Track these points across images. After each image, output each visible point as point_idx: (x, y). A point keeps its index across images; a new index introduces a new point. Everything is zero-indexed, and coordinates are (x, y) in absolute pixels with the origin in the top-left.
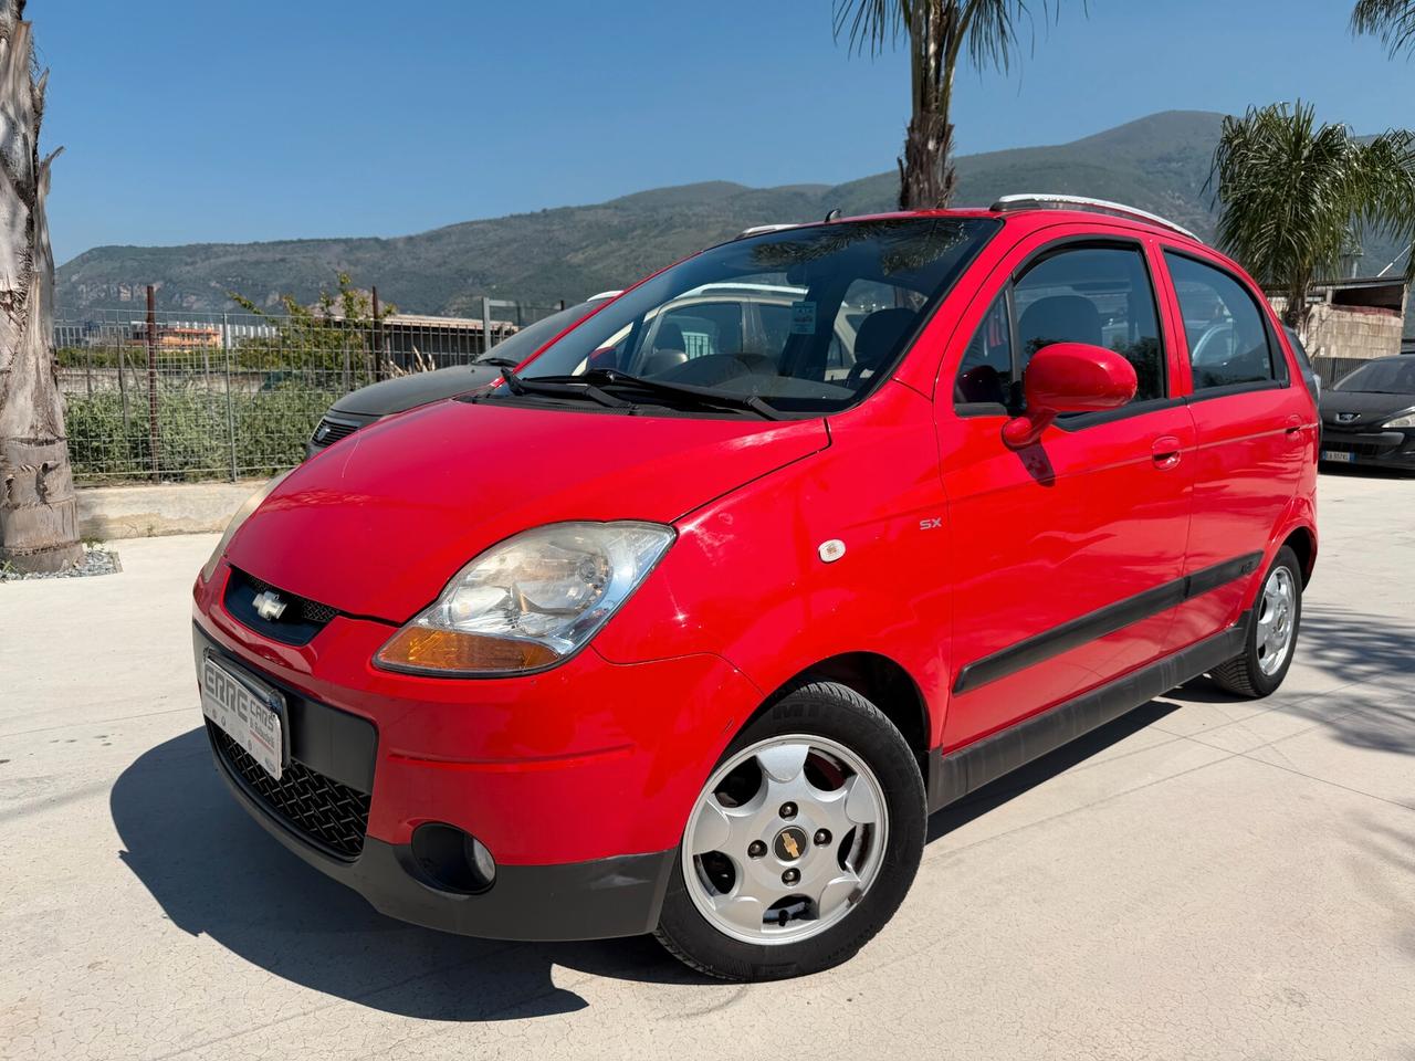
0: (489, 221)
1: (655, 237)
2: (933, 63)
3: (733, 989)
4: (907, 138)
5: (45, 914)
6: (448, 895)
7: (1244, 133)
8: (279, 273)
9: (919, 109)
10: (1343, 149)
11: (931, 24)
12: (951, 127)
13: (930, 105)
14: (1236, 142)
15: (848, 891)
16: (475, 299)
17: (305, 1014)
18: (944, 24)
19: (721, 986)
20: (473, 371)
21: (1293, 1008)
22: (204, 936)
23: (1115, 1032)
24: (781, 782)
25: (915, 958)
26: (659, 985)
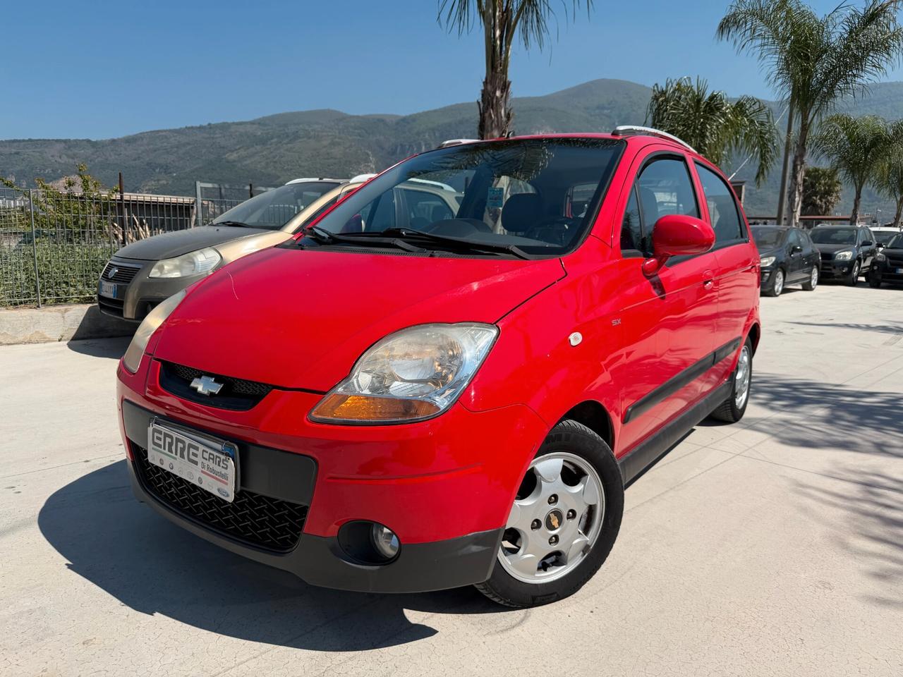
0: (170, 131)
1: (286, 144)
2: (498, 42)
3: (521, 613)
4: (483, 88)
5: (31, 612)
6: (364, 567)
7: (665, 94)
8: (15, 162)
9: (490, 70)
10: (722, 107)
11: (497, 17)
12: (510, 83)
13: (497, 68)
14: (661, 99)
15: (582, 546)
16: (161, 182)
17: (255, 658)
18: (505, 18)
19: (513, 612)
20: (218, 230)
21: (827, 591)
22: (157, 614)
23: (743, 614)
24: (549, 482)
25: (617, 584)
26: (475, 615)
